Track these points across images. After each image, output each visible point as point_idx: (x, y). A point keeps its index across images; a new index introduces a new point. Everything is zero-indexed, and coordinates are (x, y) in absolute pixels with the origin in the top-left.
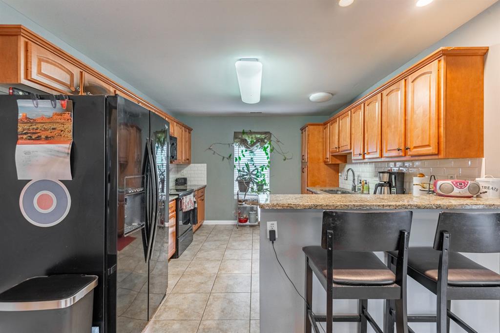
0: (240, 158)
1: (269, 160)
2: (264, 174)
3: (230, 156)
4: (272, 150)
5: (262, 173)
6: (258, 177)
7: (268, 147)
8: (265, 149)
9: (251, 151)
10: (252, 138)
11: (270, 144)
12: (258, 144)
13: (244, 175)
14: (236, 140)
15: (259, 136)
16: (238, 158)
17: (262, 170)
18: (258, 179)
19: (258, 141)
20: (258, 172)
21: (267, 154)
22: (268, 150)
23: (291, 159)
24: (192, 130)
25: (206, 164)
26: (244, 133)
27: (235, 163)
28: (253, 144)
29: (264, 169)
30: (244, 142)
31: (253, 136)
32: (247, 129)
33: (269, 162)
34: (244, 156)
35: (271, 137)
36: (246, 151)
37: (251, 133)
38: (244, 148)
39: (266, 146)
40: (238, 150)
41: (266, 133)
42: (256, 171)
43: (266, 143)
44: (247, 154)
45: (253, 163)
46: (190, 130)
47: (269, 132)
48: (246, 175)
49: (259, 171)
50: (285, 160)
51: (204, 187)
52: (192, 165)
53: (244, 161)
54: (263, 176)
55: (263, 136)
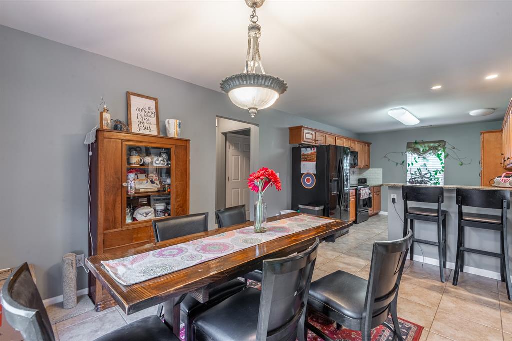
0: (413, 164)
1: (443, 165)
2: (438, 178)
3: (404, 162)
4: (446, 156)
5: (436, 176)
6: (431, 180)
7: (442, 154)
8: (439, 156)
9: (424, 157)
10: (425, 147)
11: (444, 151)
12: (432, 151)
13: (415, 178)
14: (408, 150)
15: (432, 145)
16: (411, 164)
17: (436, 174)
18: (431, 181)
19: (431, 148)
20: (431, 176)
21: (441, 160)
22: (443, 156)
23: (470, 164)
24: (371, 144)
25: (382, 169)
26: (416, 143)
27: (408, 167)
28: (425, 152)
29: (438, 173)
30: (416, 150)
31: (426, 145)
32: (419, 140)
33: (443, 167)
34: (417, 162)
35: (445, 144)
36: (419, 158)
37: (423, 143)
38: (416, 156)
39: (440, 153)
40: (411, 157)
41: (439, 142)
42: (430, 174)
43: (439, 151)
44: (421, 161)
45: (426, 168)
46: (369, 144)
47: (443, 141)
48: (419, 178)
49: (433, 175)
50: (462, 165)
51: (381, 186)
52: (371, 169)
53: (417, 166)
54: (437, 180)
55: (437, 145)
